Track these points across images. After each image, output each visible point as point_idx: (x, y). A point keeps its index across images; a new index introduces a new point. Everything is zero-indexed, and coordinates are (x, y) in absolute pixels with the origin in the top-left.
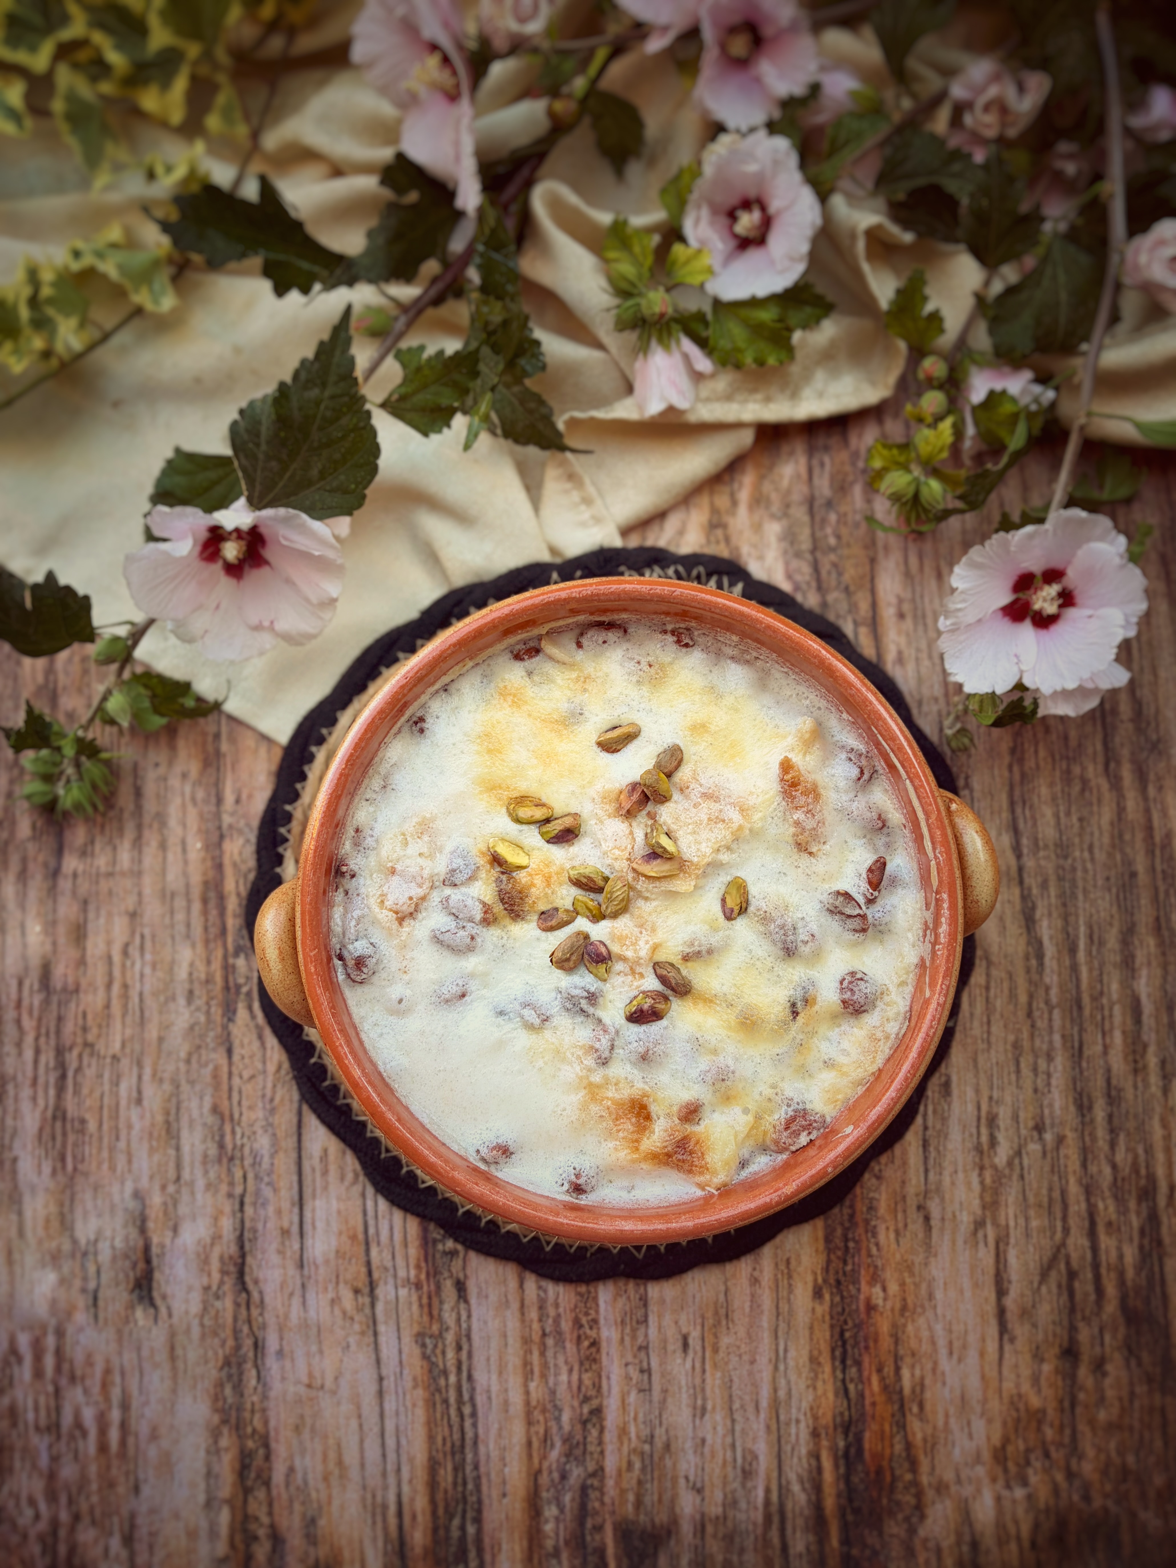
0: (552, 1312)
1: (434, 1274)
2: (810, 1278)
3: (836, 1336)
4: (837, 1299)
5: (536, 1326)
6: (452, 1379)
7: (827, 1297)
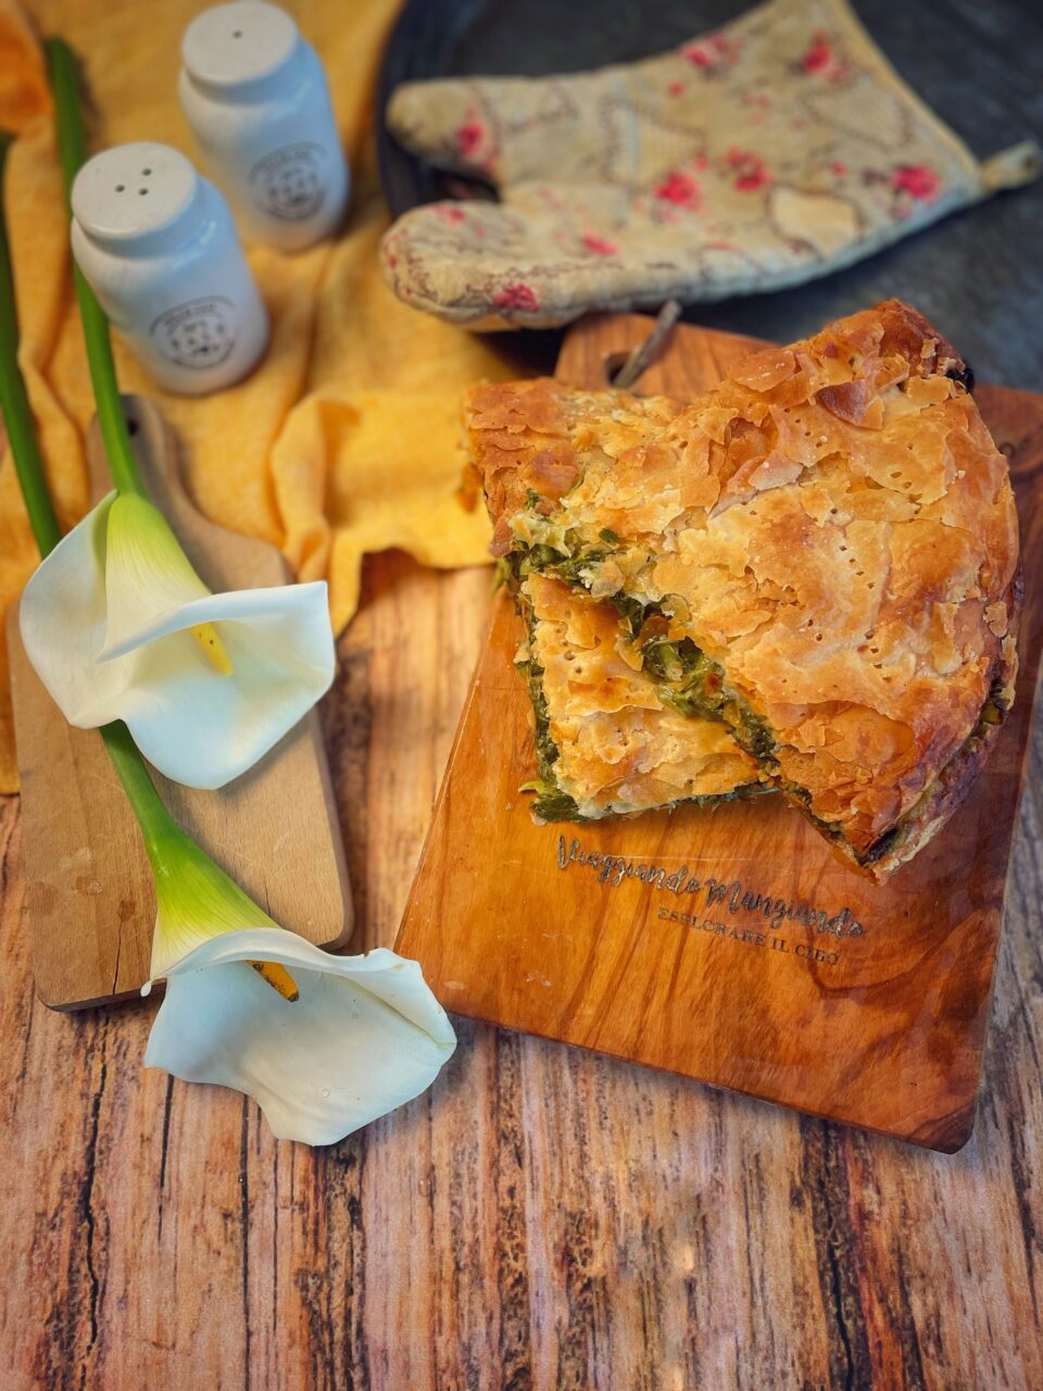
0: (468, 1236)
1: (323, 1190)
2: (785, 1181)
3: (825, 1257)
4: (822, 1206)
5: (448, 1258)
6: (339, 1334)
7: (808, 1203)
